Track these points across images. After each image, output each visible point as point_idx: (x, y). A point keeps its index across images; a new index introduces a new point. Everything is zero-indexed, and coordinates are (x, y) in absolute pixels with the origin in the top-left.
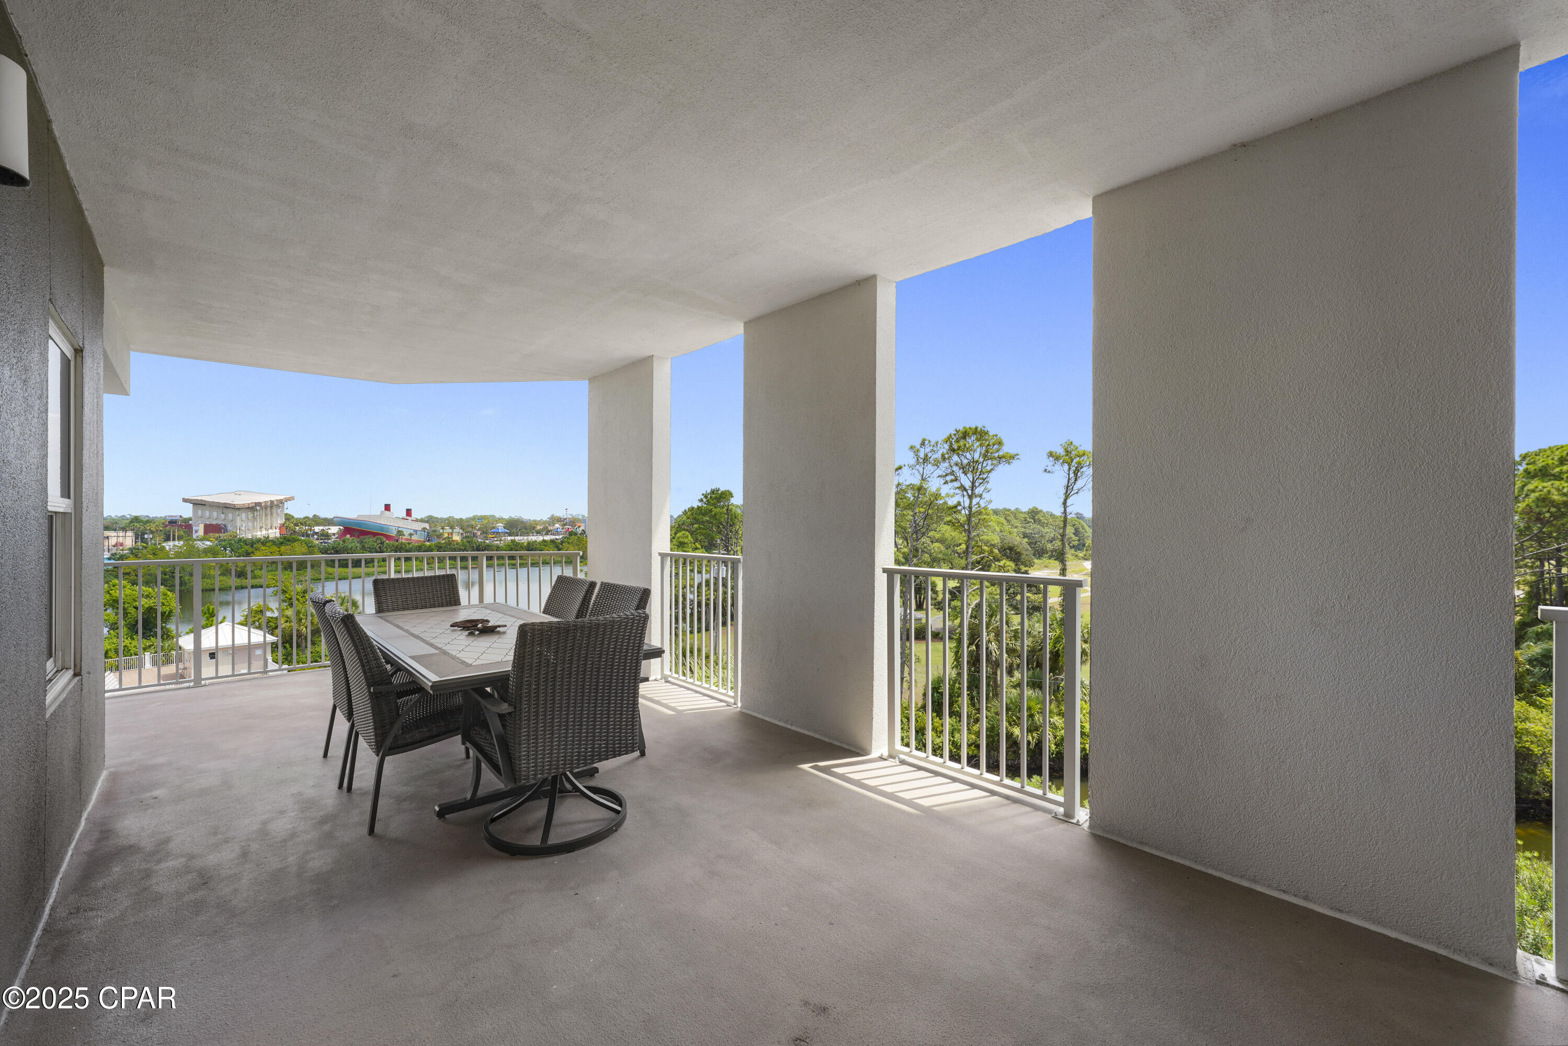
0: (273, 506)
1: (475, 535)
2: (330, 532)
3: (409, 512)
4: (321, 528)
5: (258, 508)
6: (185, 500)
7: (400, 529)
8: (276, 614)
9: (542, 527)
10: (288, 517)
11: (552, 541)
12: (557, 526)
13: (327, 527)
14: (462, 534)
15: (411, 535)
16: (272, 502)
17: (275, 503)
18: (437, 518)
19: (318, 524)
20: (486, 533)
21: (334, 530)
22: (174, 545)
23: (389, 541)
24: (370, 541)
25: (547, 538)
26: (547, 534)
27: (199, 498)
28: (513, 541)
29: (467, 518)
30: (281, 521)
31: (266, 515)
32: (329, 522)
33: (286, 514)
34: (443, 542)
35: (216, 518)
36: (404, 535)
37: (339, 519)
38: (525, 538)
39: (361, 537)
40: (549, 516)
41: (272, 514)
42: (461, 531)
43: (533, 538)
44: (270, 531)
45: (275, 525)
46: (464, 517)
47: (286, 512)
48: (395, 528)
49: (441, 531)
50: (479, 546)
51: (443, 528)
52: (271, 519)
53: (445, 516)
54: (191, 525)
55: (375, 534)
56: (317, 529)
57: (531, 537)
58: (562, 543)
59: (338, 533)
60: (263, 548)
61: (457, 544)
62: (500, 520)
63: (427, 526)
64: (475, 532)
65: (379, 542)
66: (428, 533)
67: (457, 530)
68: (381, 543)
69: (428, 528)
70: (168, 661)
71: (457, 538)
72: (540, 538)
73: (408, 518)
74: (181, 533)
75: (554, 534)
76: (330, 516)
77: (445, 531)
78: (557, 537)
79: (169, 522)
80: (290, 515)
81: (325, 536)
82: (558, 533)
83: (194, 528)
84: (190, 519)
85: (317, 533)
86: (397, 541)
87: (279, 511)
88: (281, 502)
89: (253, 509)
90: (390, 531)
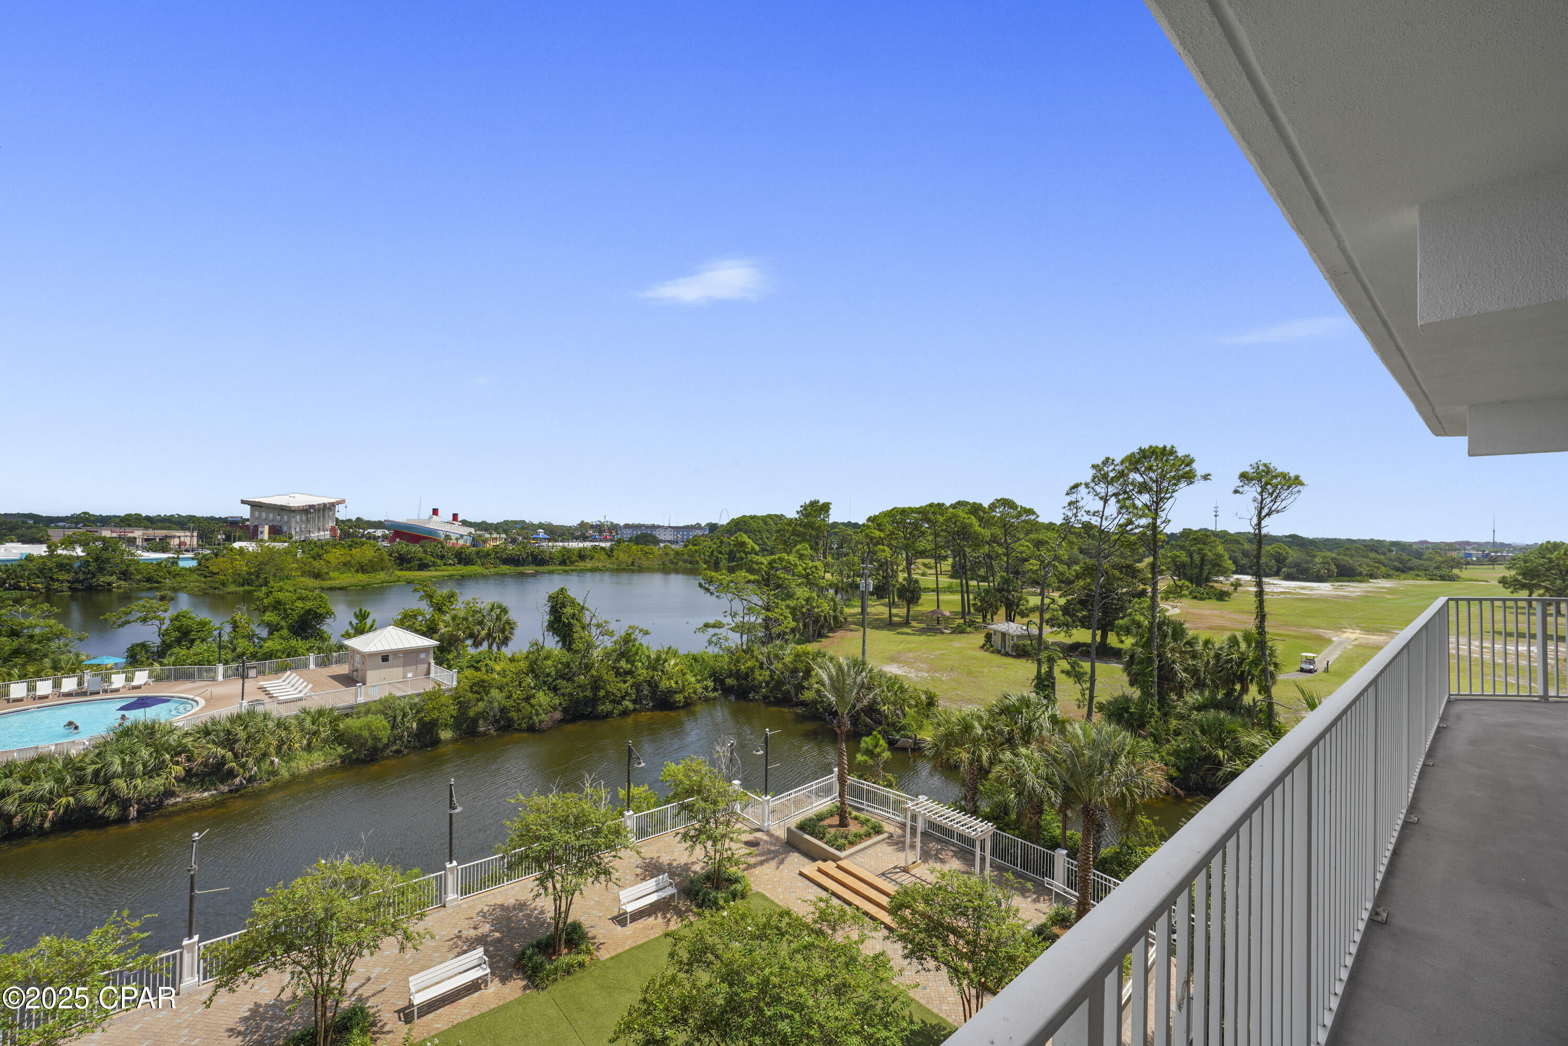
0: (327, 508)
1: (516, 540)
2: (379, 535)
3: (455, 517)
4: (370, 531)
5: (311, 510)
6: (243, 502)
9: (579, 534)
10: (340, 520)
13: (376, 530)
15: (457, 539)
16: (324, 504)
17: (327, 506)
18: (483, 522)
20: (527, 538)
21: (383, 533)
23: (437, 545)
24: (431, 545)
25: (590, 544)
26: (582, 541)
27: (256, 500)
30: (331, 524)
31: (318, 517)
32: (377, 525)
33: (338, 517)
34: (488, 547)
35: (274, 518)
36: (451, 540)
37: (386, 522)
38: (570, 544)
41: (324, 517)
43: (576, 544)
44: (322, 534)
45: (327, 528)
47: (337, 514)
48: (441, 532)
49: (486, 536)
51: (488, 534)
52: (323, 521)
56: (367, 532)
57: (574, 544)
59: (387, 536)
62: (541, 525)
63: (472, 530)
66: (473, 538)
67: (503, 535)
69: (473, 533)
72: (583, 545)
73: (454, 522)
75: (593, 541)
77: (492, 536)
79: (229, 523)
80: (342, 518)
82: (596, 540)
83: (260, 529)
84: (251, 520)
86: (447, 545)
87: (330, 513)
88: (333, 505)
89: (307, 511)
90: (438, 535)
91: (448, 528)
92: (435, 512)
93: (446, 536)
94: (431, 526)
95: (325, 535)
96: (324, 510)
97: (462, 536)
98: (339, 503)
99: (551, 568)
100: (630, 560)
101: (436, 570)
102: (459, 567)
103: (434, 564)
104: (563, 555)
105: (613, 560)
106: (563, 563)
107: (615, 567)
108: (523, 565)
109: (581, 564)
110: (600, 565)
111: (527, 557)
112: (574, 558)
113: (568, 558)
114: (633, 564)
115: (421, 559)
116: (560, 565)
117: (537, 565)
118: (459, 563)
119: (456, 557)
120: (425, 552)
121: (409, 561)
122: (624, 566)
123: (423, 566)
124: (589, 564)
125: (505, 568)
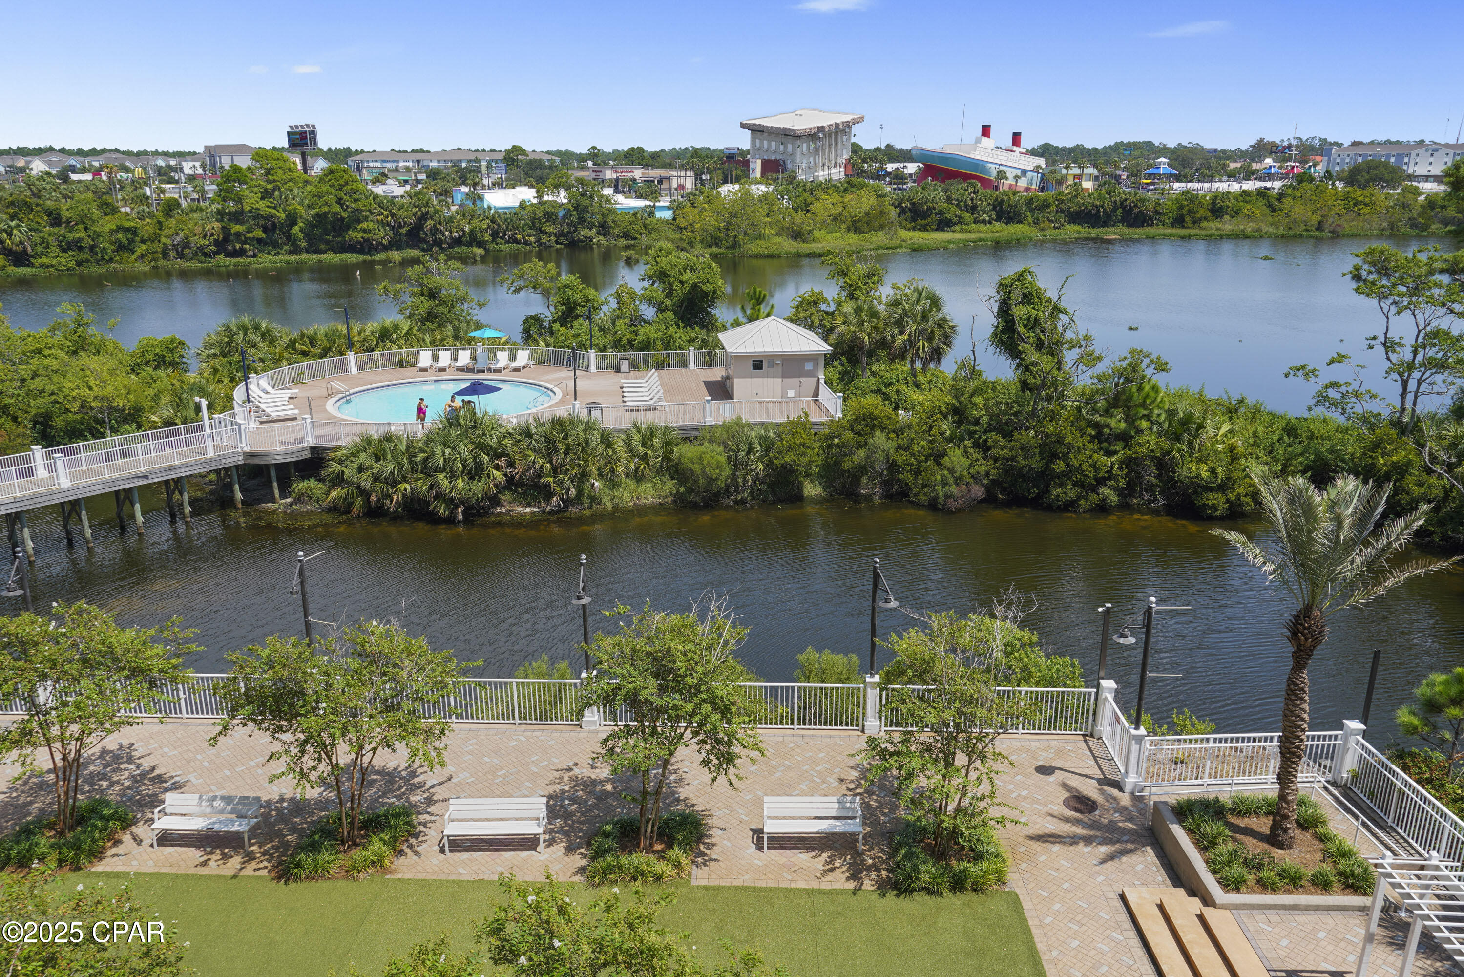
0: (841, 130)
1: (1118, 178)
2: (906, 171)
3: (1016, 139)
4: (895, 165)
5: (821, 135)
6: (743, 126)
7: (1001, 168)
8: (832, 308)
9: (1238, 165)
10: (856, 149)
11: (1262, 193)
12: (1269, 161)
13: (902, 165)
14: (1096, 178)
15: (1017, 178)
16: (837, 125)
17: (841, 126)
18: (1057, 148)
19: (892, 160)
20: (1136, 176)
21: (911, 168)
22: (729, 191)
23: (985, 188)
24: (958, 189)
25: (1250, 186)
26: (1247, 179)
27: (757, 122)
28: (1185, 193)
29: (1105, 148)
30: (846, 155)
31: (830, 145)
32: (905, 156)
33: (854, 144)
34: (1066, 192)
35: (773, 149)
36: (1007, 179)
37: (918, 152)
38: (1206, 185)
39: (947, 181)
40: (1253, 142)
41: (836, 144)
42: (1096, 172)
43: (1222, 186)
44: (834, 171)
45: (839, 161)
46: (1100, 147)
47: (853, 140)
48: (993, 166)
49: (1064, 171)
50: (1126, 200)
51: (1067, 167)
52: (836, 151)
53: (1070, 144)
54: (748, 161)
55: (966, 177)
56: (890, 167)
57: (1217, 185)
58: (1281, 196)
59: (916, 173)
60: (824, 197)
61: (1089, 195)
62: (1163, 150)
63: (1042, 162)
64: (1119, 173)
65: (971, 190)
66: (1043, 175)
67: (1090, 170)
68: (974, 193)
69: (1044, 166)
70: (712, 364)
71: (1087, 185)
72: (1235, 187)
73: (1015, 148)
74: (739, 172)
75: (1261, 179)
76: (907, 146)
77: (1070, 172)
78: (1268, 185)
79: (728, 157)
80: (858, 145)
81: (899, 177)
82: (1270, 177)
83: (752, 166)
84: (748, 152)
85: (890, 173)
86: (996, 188)
87: (845, 138)
88: (848, 125)
89: (814, 136)
90: (987, 172)
91: (1003, 158)
92: (986, 131)
93: (1000, 172)
94: (977, 155)
95: (838, 173)
96: (836, 134)
97: (1024, 172)
98: (856, 121)
99: (1152, 231)
100: (1316, 219)
101: (962, 231)
102: (998, 225)
103: (961, 221)
104: (1181, 207)
105: (1280, 217)
106: (1179, 221)
107: (1281, 231)
108: (1105, 225)
109: (1213, 226)
110: (1249, 227)
111: (1114, 210)
112: (1202, 213)
113: (1190, 212)
114: (1320, 227)
115: (941, 212)
116: (1173, 225)
117: (1130, 226)
118: (998, 219)
119: (994, 209)
120: (949, 199)
121: (925, 215)
122: (1299, 230)
123: (944, 224)
124: (1227, 225)
125: (1073, 230)
